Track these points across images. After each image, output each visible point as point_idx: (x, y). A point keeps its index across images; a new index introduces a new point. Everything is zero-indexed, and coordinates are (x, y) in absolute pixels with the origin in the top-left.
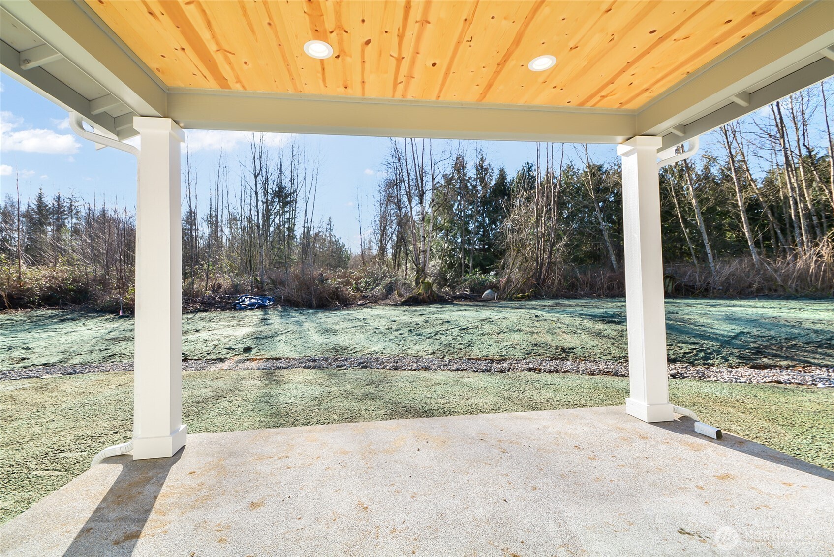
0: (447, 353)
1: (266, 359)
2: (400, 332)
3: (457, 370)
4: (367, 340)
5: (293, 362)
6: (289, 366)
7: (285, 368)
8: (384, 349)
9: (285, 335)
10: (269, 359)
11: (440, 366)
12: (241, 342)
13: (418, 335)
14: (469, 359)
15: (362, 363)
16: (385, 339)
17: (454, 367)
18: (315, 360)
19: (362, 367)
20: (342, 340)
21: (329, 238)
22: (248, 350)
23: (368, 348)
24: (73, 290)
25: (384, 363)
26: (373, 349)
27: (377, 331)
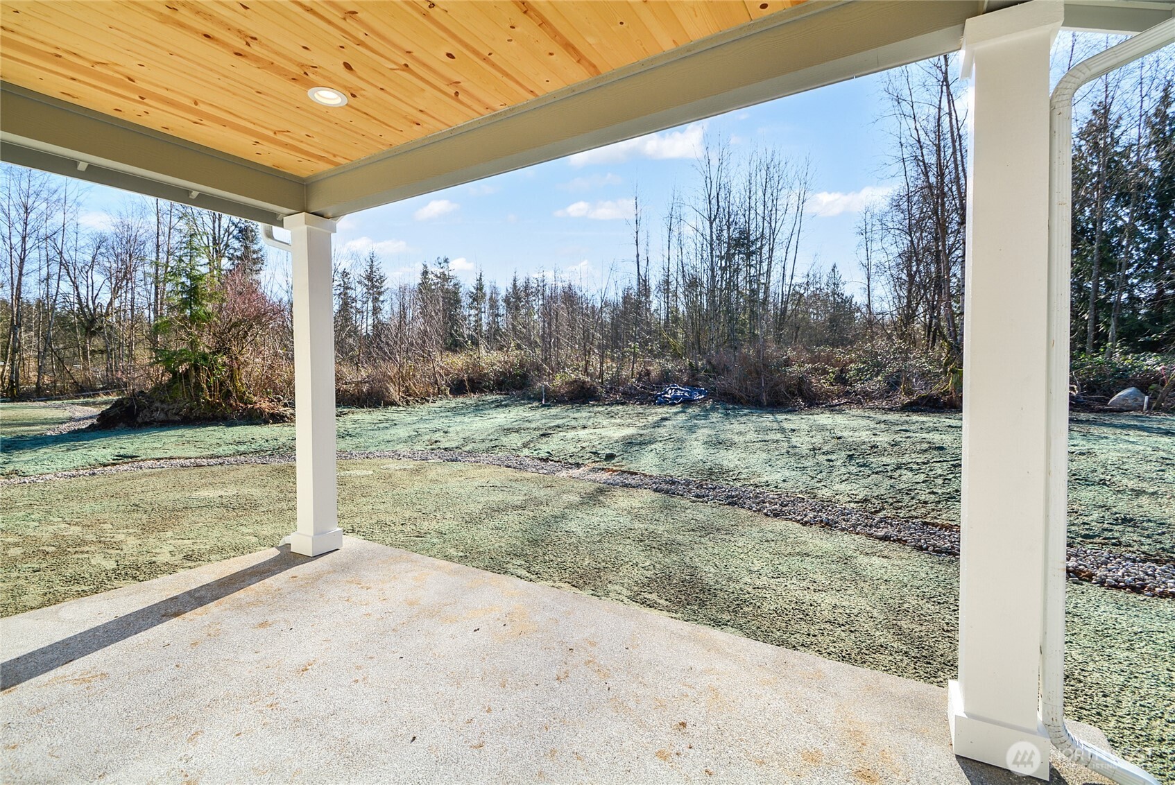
0: (892, 504)
1: (622, 471)
2: (829, 457)
3: (885, 538)
4: (766, 463)
5: (647, 480)
6: (640, 485)
7: (634, 487)
8: (784, 481)
9: (663, 442)
10: (625, 472)
11: (854, 526)
12: (611, 446)
13: (861, 466)
14: (925, 524)
15: (733, 497)
16: (796, 465)
17: (881, 533)
18: (673, 483)
19: (729, 504)
20: (729, 459)
21: (831, 298)
22: (610, 457)
23: (759, 476)
24: (520, 376)
25: (764, 503)
26: (763, 479)
27: (792, 451)
